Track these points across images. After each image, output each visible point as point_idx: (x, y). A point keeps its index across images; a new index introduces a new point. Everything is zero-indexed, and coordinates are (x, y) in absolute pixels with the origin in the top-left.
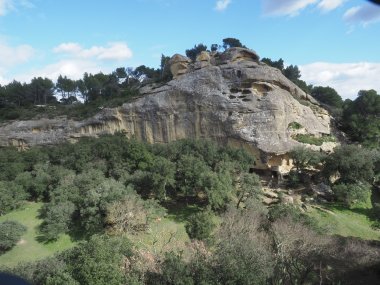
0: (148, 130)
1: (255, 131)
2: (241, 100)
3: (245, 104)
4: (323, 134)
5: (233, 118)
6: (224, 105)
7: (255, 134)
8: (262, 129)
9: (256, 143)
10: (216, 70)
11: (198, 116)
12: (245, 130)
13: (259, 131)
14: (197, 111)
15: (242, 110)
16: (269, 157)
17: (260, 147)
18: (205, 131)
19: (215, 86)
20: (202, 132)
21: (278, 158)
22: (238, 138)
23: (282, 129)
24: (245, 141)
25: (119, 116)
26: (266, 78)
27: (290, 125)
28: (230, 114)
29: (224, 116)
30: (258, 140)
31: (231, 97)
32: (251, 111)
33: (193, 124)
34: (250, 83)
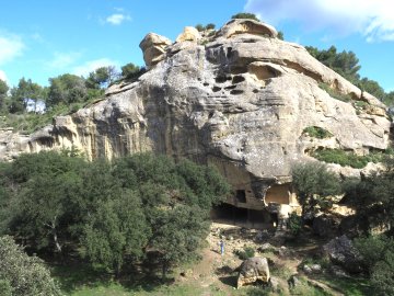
0: (108, 146)
1: (244, 142)
2: (228, 93)
3: (234, 99)
4: (371, 149)
5: (213, 121)
6: (202, 102)
7: (244, 147)
8: (256, 138)
9: (243, 162)
10: (199, 50)
11: (169, 121)
12: (229, 140)
13: (251, 143)
14: (168, 115)
15: (228, 110)
16: (266, 188)
17: (249, 168)
18: (177, 145)
19: (194, 74)
20: (174, 149)
21: (280, 190)
22: (218, 154)
23: (291, 138)
24: (228, 159)
25: (72, 127)
26: (271, 55)
27: (305, 131)
28: (211, 115)
29: (201, 119)
30: (248, 156)
31: (216, 89)
32: (242, 110)
33: (163, 136)
34: (245, 64)
